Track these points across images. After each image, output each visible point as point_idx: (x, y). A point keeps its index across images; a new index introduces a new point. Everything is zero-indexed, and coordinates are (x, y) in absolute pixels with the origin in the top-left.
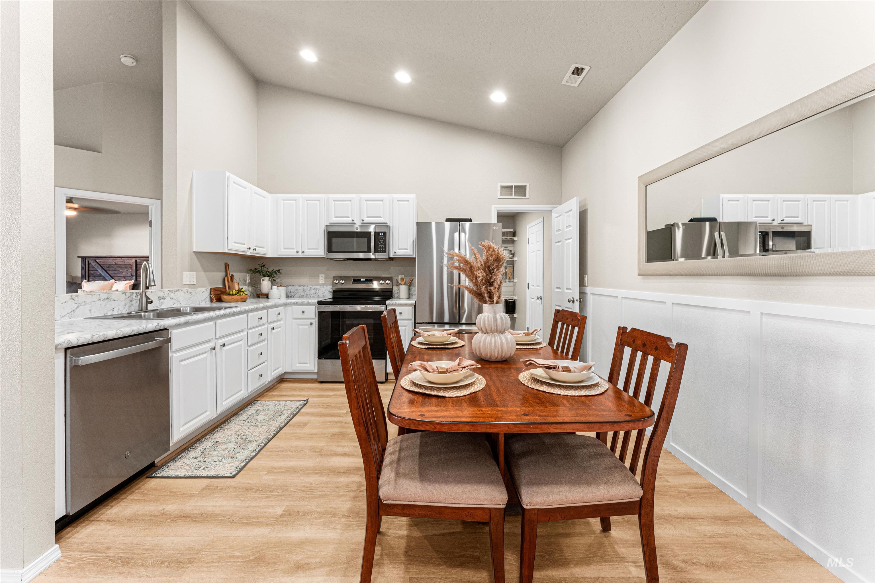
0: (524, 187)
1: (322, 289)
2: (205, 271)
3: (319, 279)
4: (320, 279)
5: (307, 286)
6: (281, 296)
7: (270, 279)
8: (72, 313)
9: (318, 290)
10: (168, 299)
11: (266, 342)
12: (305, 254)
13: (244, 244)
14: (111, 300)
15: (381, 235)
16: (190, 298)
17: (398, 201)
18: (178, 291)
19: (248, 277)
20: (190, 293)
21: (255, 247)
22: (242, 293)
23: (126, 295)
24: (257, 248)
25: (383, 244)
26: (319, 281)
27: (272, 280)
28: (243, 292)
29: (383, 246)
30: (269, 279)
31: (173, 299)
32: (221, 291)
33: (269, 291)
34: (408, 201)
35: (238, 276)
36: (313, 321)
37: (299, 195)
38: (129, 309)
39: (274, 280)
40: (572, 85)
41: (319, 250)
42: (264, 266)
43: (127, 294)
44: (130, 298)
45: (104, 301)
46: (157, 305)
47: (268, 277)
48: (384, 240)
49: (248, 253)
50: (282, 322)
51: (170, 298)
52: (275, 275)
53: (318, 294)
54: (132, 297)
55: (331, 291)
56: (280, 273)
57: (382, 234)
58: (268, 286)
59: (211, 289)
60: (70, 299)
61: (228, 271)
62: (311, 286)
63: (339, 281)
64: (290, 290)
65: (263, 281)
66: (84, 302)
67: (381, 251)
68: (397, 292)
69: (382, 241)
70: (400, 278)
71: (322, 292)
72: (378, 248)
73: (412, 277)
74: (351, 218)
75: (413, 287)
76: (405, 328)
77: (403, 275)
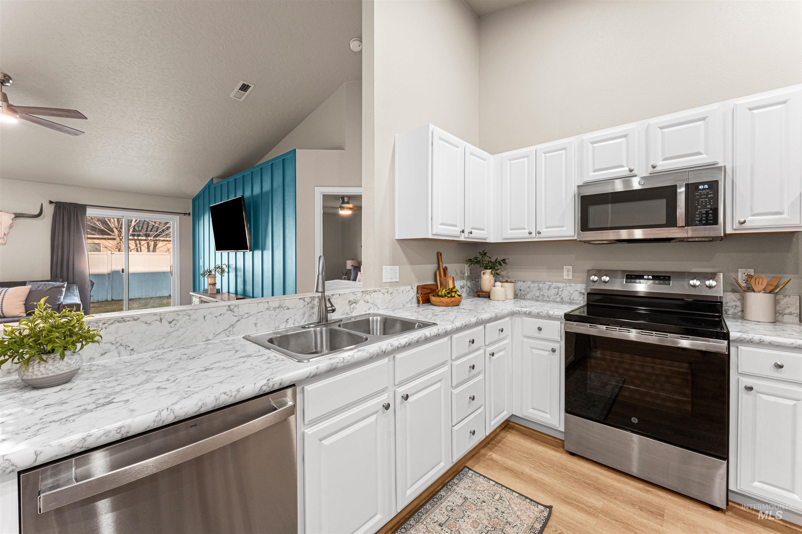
1: (568, 288)
2: (412, 263)
3: (563, 272)
4: (565, 272)
5: (544, 283)
6: (506, 296)
7: (493, 272)
8: (231, 329)
9: (561, 289)
10: (362, 302)
11: (481, 377)
12: (542, 235)
13: (456, 226)
14: (285, 309)
15: (704, 189)
16: (391, 300)
17: (751, 109)
18: (375, 291)
19: (466, 269)
20: (391, 294)
21: (471, 229)
22: (453, 294)
23: (304, 301)
24: (473, 231)
25: (710, 206)
26: (563, 276)
27: (495, 273)
28: (455, 292)
29: (708, 212)
30: (491, 272)
31: (368, 302)
32: (431, 289)
33: (491, 289)
35: (453, 268)
36: (556, 346)
37: (533, 148)
38: (309, 319)
39: (497, 274)
41: (565, 228)
42: (485, 254)
43: (306, 299)
44: (310, 305)
45: (275, 310)
46: (347, 312)
47: (490, 269)
48: (711, 198)
49: (462, 239)
50: (506, 341)
51: (363, 302)
52: (499, 267)
53: (562, 296)
54: (312, 302)
55: (583, 291)
56: (506, 263)
57: (707, 187)
58: (490, 282)
59: (418, 287)
60: (227, 310)
61: (441, 263)
62: (550, 283)
63: (600, 277)
64: (519, 288)
65: (484, 275)
66: (247, 313)
67: (704, 222)
68: (734, 304)
69: (706, 201)
70: (744, 275)
71: (570, 295)
72: (697, 216)
73: (783, 275)
74: (627, 166)
75: (785, 296)
76: (795, 405)
77: (753, 270)
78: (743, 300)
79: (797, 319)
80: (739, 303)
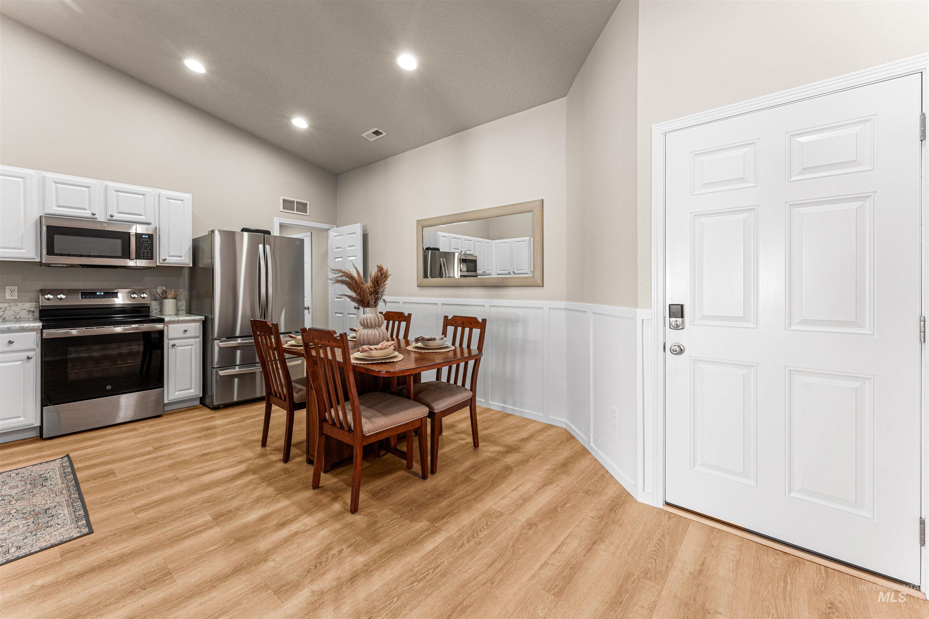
0: (305, 205)
1: (13, 308)
3: (4, 293)
4: (7, 294)
9: (3, 310)
15: (145, 238)
17: (168, 198)
25: (148, 248)
26: (5, 297)
29: (147, 252)
34: (182, 201)
36: (30, 354)
40: (370, 139)
41: (24, 251)
48: (149, 244)
53: (4, 316)
55: (33, 309)
57: (147, 237)
63: (54, 296)
67: (146, 258)
68: (156, 307)
69: (147, 245)
70: (160, 290)
71: (16, 314)
72: (142, 253)
73: (178, 290)
74: (90, 210)
75: (180, 301)
76: (191, 348)
77: (165, 287)
78: (161, 305)
79: (185, 312)
80: (158, 307)
